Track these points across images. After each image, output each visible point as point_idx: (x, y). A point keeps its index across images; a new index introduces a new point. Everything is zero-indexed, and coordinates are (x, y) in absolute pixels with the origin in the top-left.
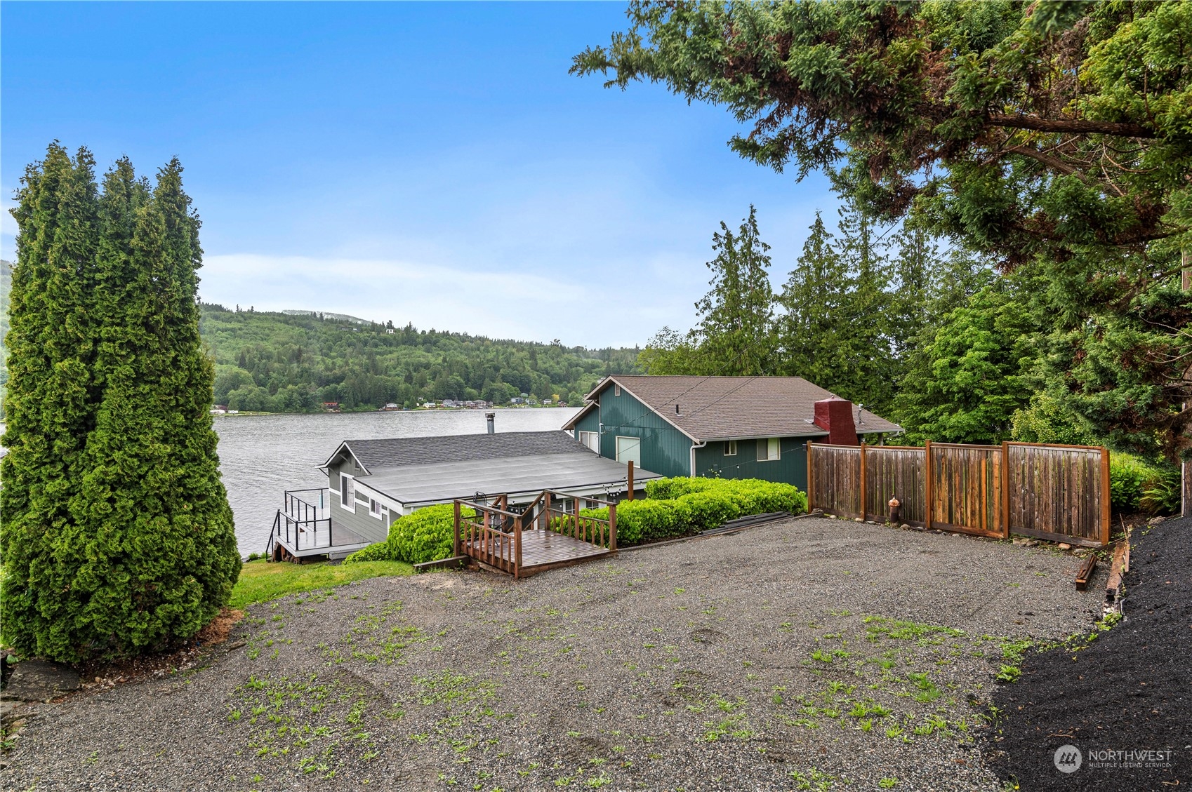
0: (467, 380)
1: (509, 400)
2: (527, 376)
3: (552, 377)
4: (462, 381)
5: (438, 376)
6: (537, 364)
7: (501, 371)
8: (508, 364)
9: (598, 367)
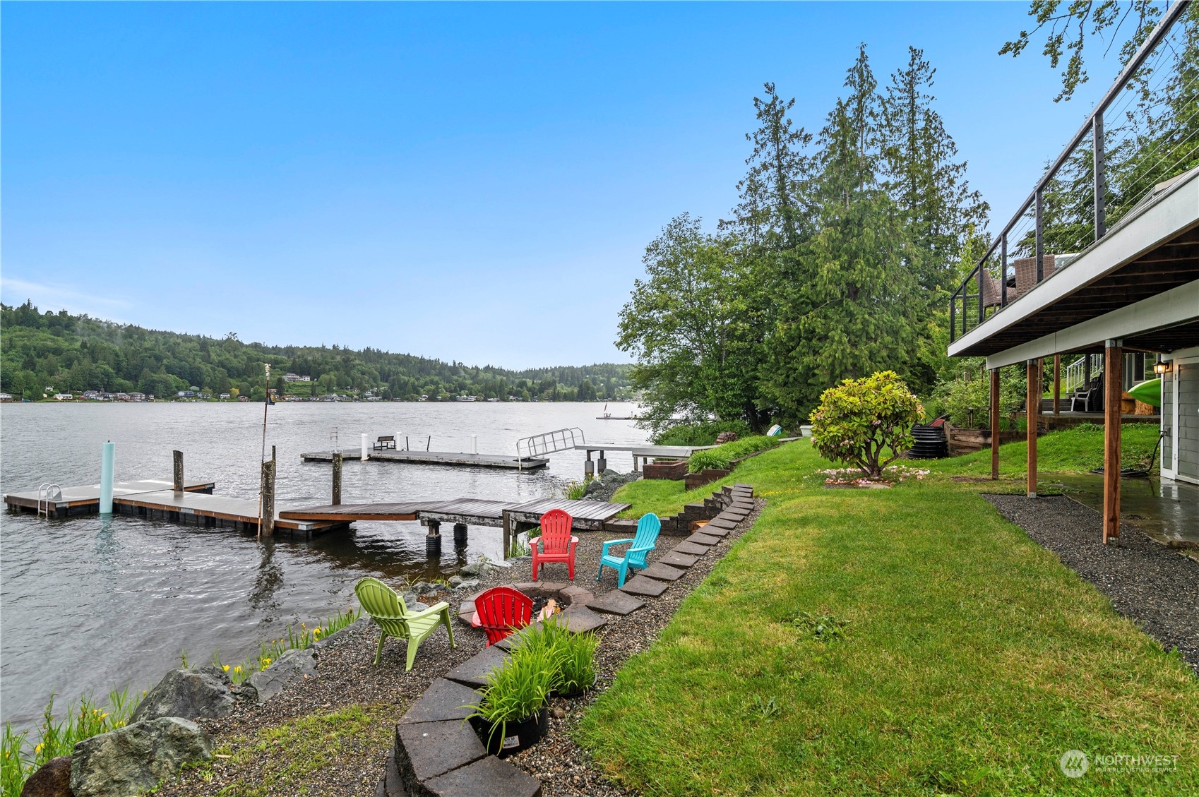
0: (118, 369)
1: (177, 393)
2: (198, 368)
3: (229, 370)
4: (111, 370)
5: (76, 362)
6: (209, 356)
7: (165, 361)
8: (173, 354)
9: (281, 362)
